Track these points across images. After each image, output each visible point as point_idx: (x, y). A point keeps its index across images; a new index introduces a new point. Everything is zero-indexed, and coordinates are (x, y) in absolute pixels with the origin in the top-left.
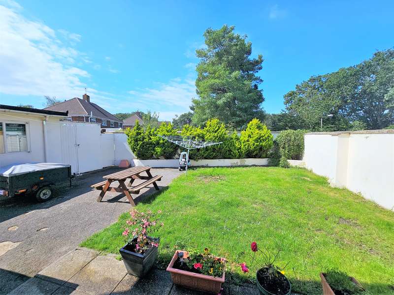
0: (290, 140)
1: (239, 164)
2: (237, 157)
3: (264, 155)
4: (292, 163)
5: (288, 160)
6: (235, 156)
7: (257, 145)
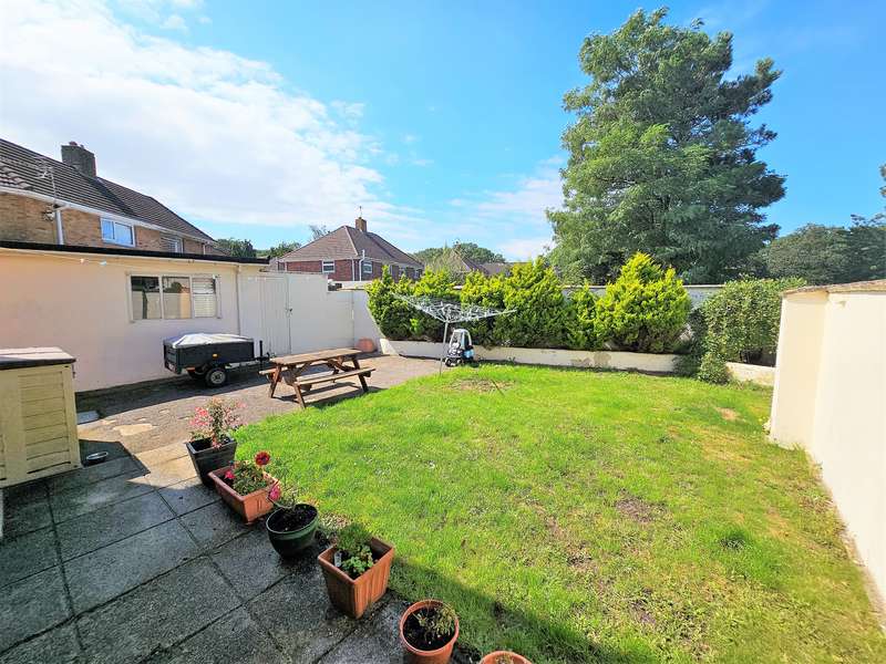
0: (738, 309)
1: (592, 363)
2: (581, 346)
3: (660, 346)
4: (741, 371)
5: (729, 364)
6: (578, 344)
7: (632, 321)
